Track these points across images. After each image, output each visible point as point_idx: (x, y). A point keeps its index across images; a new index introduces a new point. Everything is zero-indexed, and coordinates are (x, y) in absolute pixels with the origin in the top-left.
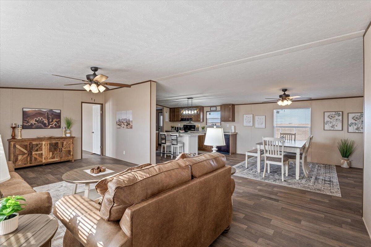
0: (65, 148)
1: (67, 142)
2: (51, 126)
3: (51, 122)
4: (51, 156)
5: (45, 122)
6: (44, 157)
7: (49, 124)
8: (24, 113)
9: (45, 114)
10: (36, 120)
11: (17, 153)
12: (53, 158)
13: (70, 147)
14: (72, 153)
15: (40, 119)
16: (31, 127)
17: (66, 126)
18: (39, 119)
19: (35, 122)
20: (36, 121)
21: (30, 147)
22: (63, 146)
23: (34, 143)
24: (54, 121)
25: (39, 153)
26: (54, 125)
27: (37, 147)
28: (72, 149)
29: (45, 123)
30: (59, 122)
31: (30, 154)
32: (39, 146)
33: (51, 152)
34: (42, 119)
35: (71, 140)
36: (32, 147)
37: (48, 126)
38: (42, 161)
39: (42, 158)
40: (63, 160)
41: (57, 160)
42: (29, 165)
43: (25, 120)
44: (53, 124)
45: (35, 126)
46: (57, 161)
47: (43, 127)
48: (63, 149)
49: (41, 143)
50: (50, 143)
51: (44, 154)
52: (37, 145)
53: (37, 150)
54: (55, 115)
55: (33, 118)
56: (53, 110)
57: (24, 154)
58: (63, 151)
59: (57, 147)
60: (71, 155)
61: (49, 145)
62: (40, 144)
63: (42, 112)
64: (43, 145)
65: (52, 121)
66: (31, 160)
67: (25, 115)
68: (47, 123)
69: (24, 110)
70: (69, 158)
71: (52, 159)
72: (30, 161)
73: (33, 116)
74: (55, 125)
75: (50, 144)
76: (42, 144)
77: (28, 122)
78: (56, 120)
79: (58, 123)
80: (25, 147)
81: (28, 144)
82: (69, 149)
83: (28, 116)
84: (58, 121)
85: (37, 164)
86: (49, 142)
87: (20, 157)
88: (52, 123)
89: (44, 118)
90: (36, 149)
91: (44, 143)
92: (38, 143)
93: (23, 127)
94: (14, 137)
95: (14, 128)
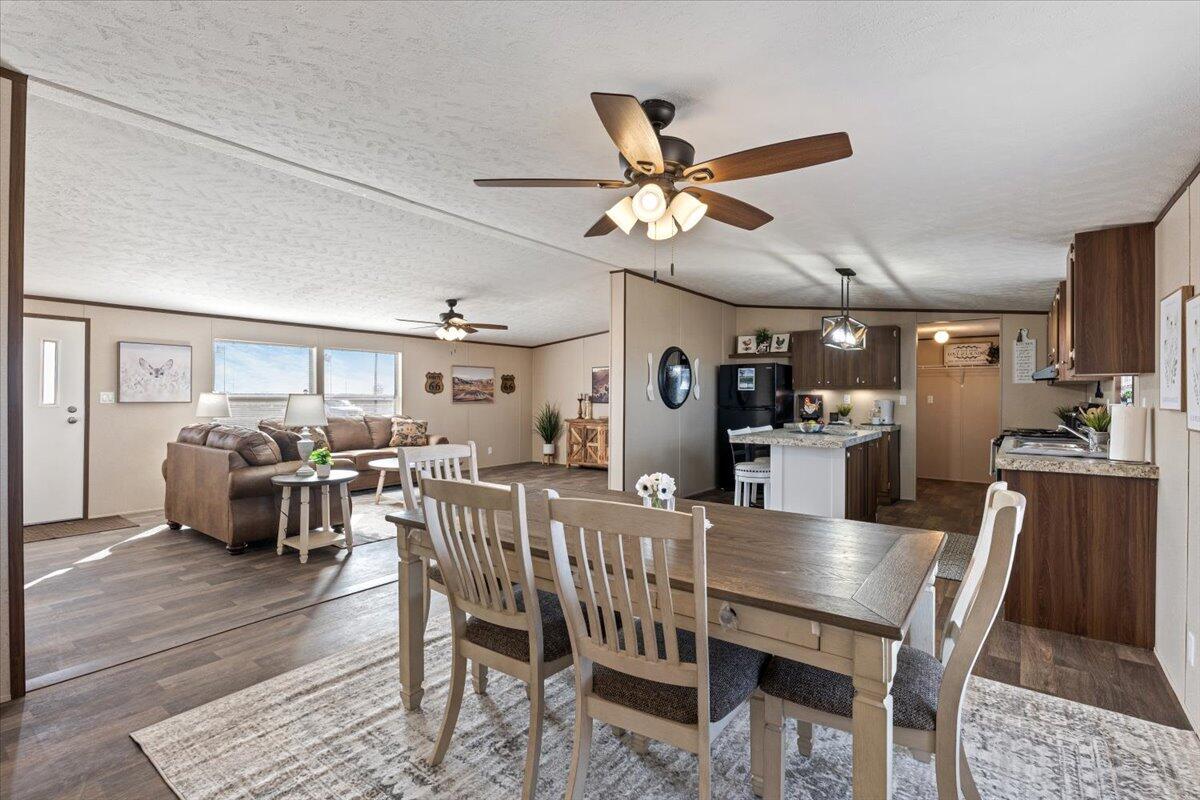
6: (599, 453)
8: (594, 376)
10: (607, 387)
11: (573, 441)
16: (601, 400)
21: (584, 432)
23: (591, 427)
25: (595, 447)
27: (593, 435)
31: (584, 446)
32: (595, 432)
36: (587, 434)
38: (596, 462)
39: (597, 455)
42: (582, 463)
43: (595, 388)
45: (605, 397)
49: (596, 428)
51: (599, 448)
52: (592, 431)
53: (592, 441)
55: (604, 385)
57: (578, 443)
61: (605, 432)
62: (595, 430)
64: (599, 432)
66: (585, 456)
67: (595, 380)
69: (594, 370)
73: (603, 379)
76: (597, 430)
77: (597, 392)
80: (581, 432)
81: (584, 428)
83: (597, 381)
85: (592, 464)
87: (575, 448)
90: (590, 438)
91: (600, 429)
93: (592, 400)
94: (580, 414)
95: (580, 400)
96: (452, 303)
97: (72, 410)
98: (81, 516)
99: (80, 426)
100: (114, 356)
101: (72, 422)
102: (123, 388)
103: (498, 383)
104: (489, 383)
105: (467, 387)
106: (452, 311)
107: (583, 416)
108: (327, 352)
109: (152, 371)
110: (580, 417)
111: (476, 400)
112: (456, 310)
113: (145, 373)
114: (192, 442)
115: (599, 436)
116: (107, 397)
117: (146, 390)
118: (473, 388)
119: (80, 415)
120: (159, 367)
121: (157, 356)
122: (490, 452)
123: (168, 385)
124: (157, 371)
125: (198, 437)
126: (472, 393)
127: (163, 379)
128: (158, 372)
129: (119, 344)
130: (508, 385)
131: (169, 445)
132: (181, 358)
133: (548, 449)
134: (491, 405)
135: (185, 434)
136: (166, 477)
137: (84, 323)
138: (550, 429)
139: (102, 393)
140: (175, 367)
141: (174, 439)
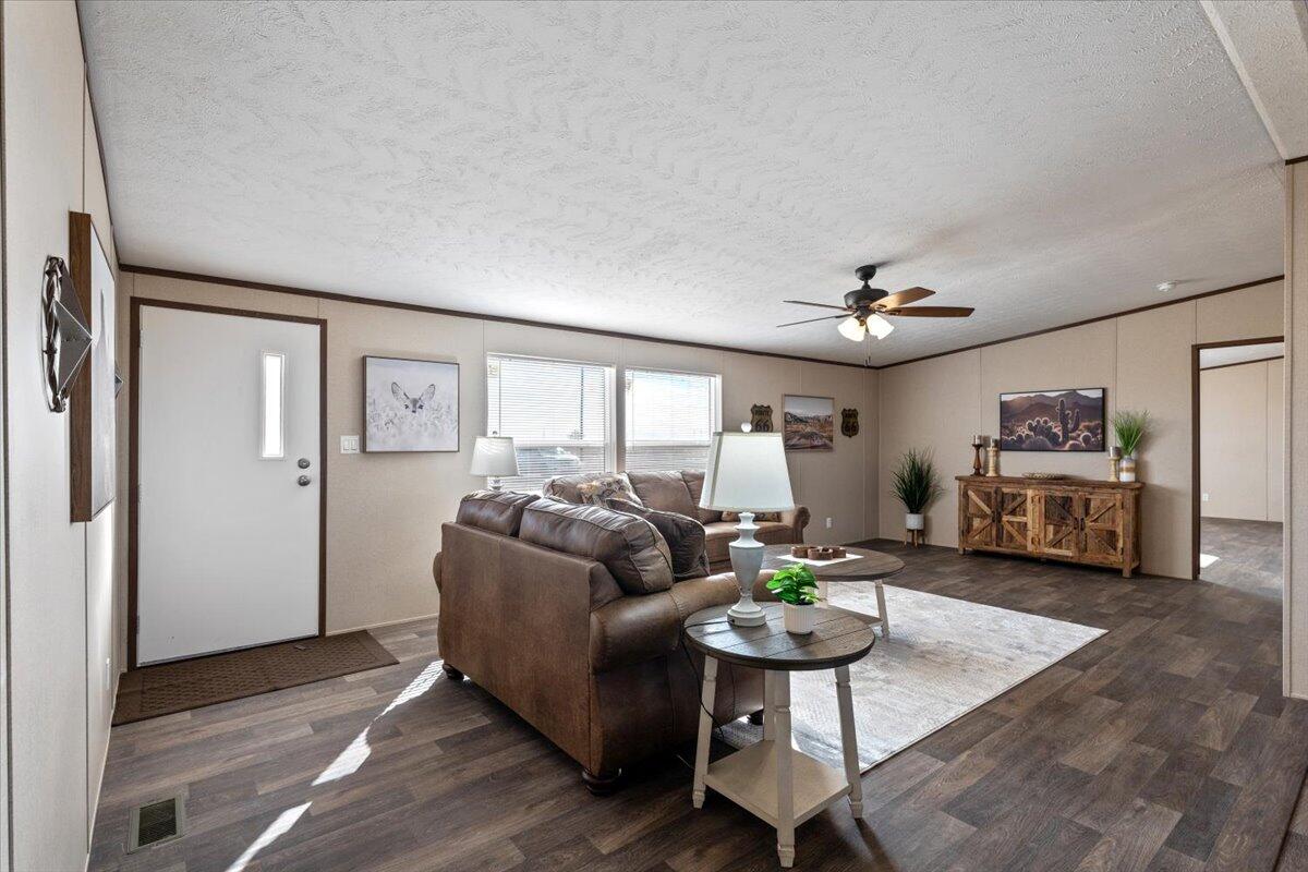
0: (1095, 521)
1: (1103, 501)
2: (1071, 442)
3: (1074, 430)
4: (1051, 536)
5: (1055, 430)
6: (1030, 534)
7: (1066, 438)
8: (1004, 407)
9: (1054, 407)
10: (1030, 425)
11: (972, 510)
12: (1057, 544)
13: (1113, 522)
14: (1121, 542)
15: (1042, 422)
16: (1018, 446)
17: (1119, 444)
18: (1038, 422)
19: (1029, 433)
20: (1031, 428)
21: (996, 498)
22: (1087, 513)
23: (1005, 490)
24: (1081, 427)
25: (1020, 523)
26: (1081, 439)
27: (1015, 504)
28: (1121, 527)
29: (1055, 434)
30: (1099, 431)
31: (997, 519)
32: (1019, 500)
33: (1050, 524)
34: (1046, 422)
35: (1119, 496)
36: (1003, 502)
37: (1064, 443)
38: (1026, 547)
39: (1025, 537)
40: (1087, 559)
41: (1069, 553)
42: (993, 548)
43: (1006, 427)
44: (1079, 435)
45: (1028, 442)
46: (1067, 557)
47: (1050, 445)
48: (1088, 523)
49: (1022, 492)
50: (1046, 497)
51: (1030, 526)
52: (1014, 497)
53: (1013, 512)
54: (1084, 406)
55: (1024, 421)
56: (1079, 392)
57: (983, 516)
58: (1087, 530)
59: (1068, 512)
60: (1119, 549)
61: (1043, 501)
62: (1020, 495)
63: (1047, 402)
64: (1029, 500)
65: (1076, 428)
66: (999, 536)
67: (1008, 413)
68: (1060, 433)
69: (1004, 398)
70: (1112, 558)
71: (1054, 546)
72: (997, 537)
73: (1023, 413)
74: (1086, 439)
75: (1049, 500)
76: (1026, 495)
77: (1012, 433)
78: (1087, 424)
79: (1095, 435)
80: (987, 498)
81: (992, 491)
82: (1108, 526)
83: (1012, 416)
84: (1096, 427)
85: (1014, 551)
86: (1043, 493)
87: (976, 523)
88: (1074, 434)
89: (1053, 418)
90: (1010, 507)
91: (1030, 493)
92: (1015, 491)
93: (1001, 446)
94: (977, 469)
95: (977, 447)
96: (867, 272)
97: (303, 464)
98: (316, 632)
99: (315, 488)
100: (359, 377)
101: (304, 483)
102: (371, 429)
103: (838, 421)
104: (825, 423)
105: (801, 427)
106: (866, 286)
107: (982, 471)
108: (628, 375)
109: (408, 402)
110: (977, 473)
111: (813, 447)
112: (874, 283)
113: (399, 404)
114: (487, 526)
115: (1029, 505)
116: (348, 443)
117: (400, 433)
118: (809, 429)
119: (313, 472)
120: (417, 397)
121: (415, 379)
122: (829, 525)
123: (429, 423)
124: (415, 402)
125: (501, 519)
126: (810, 436)
127: (423, 415)
128: (416, 405)
129: (364, 359)
130: (850, 424)
131: (444, 527)
132: (445, 381)
133: (913, 521)
134: (829, 454)
135: (473, 510)
136: (440, 585)
137: (317, 329)
138: (918, 490)
139: (343, 438)
140: (437, 396)
141: (452, 518)
